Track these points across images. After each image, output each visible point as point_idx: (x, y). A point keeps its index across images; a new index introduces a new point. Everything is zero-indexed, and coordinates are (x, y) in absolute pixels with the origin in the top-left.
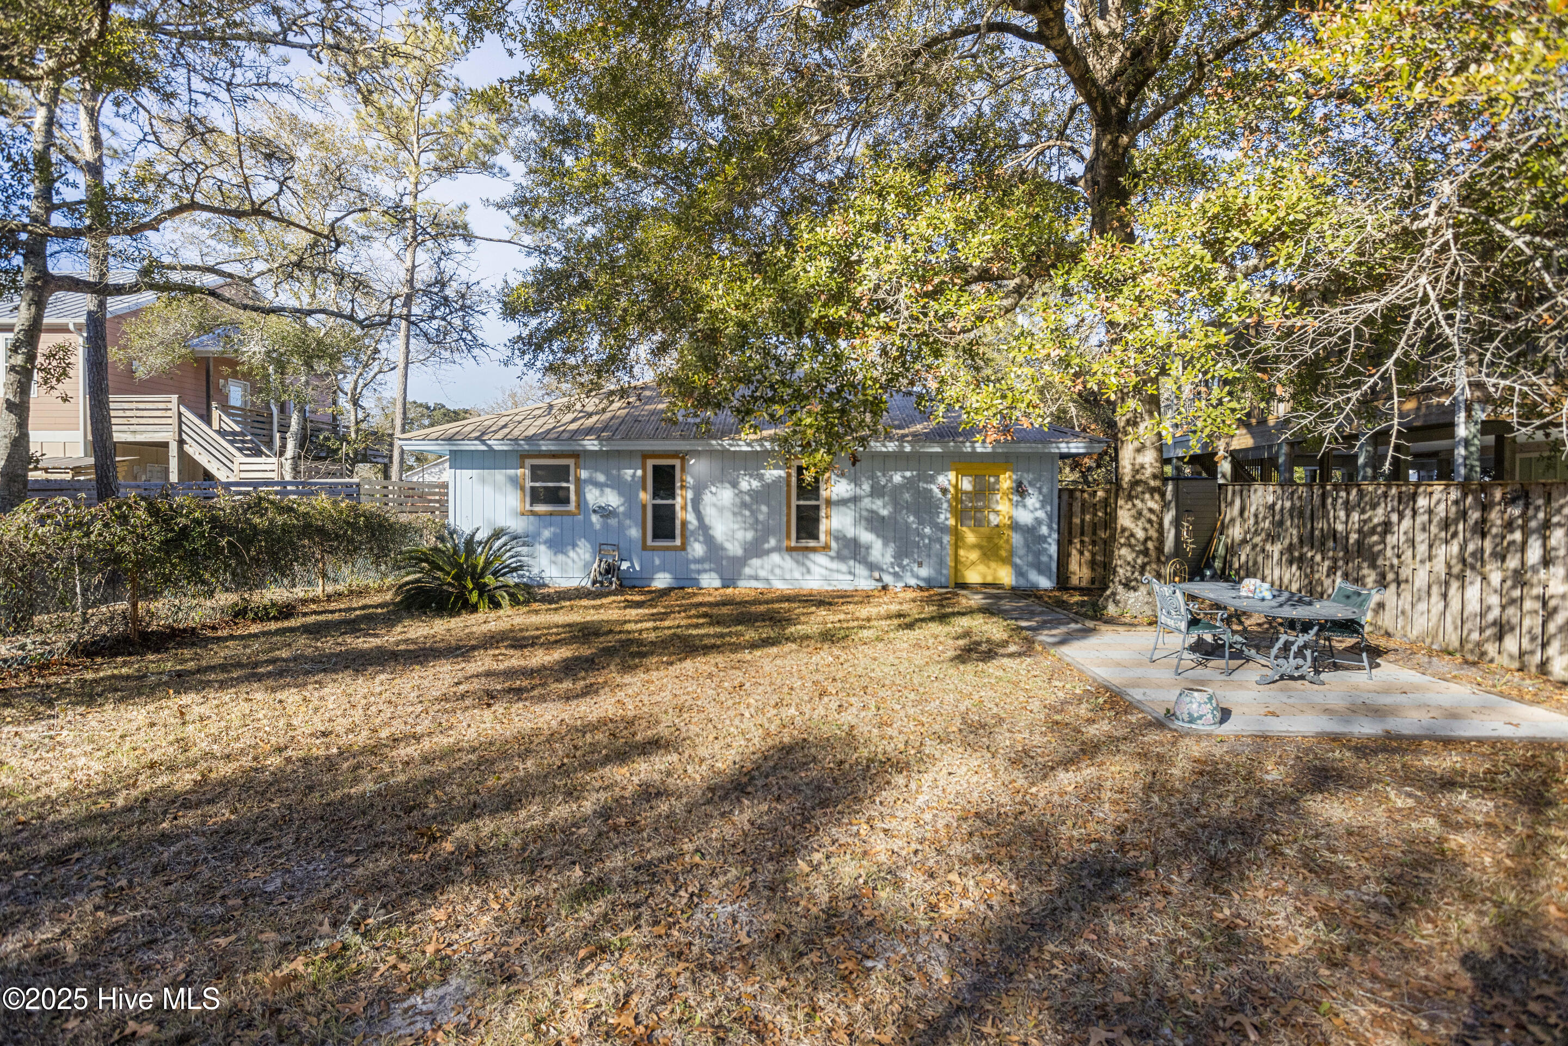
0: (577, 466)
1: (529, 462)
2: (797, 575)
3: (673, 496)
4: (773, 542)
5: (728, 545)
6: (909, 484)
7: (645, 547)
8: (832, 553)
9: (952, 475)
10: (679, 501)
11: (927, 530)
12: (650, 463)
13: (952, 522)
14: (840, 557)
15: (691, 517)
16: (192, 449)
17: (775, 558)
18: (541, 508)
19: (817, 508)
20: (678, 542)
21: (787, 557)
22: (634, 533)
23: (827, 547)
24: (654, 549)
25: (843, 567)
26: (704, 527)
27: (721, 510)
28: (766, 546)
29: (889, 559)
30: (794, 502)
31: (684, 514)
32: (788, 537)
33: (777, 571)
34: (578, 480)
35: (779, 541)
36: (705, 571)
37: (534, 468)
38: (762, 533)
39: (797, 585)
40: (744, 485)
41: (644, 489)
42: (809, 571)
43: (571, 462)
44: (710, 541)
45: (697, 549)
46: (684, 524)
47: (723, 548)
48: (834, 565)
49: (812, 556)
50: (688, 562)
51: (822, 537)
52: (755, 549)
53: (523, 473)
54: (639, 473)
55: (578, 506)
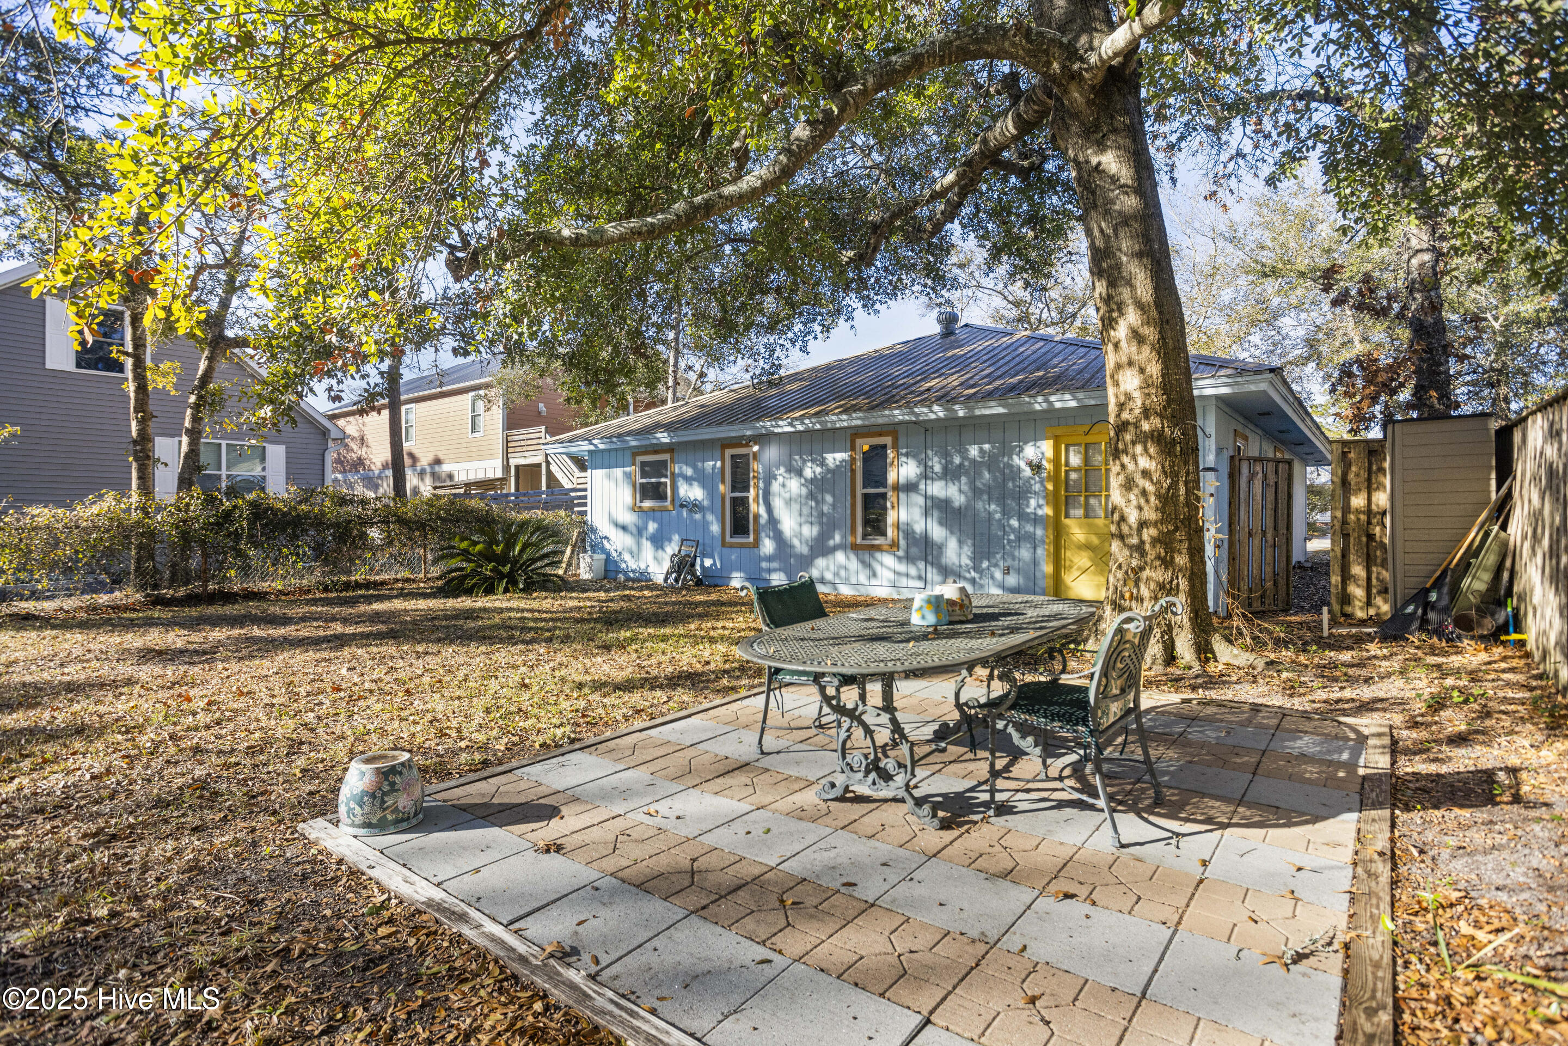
0: (673, 461)
1: (640, 459)
2: (863, 578)
3: (747, 489)
4: (837, 538)
5: (796, 542)
6: (991, 462)
7: (724, 544)
8: (901, 553)
9: (1047, 447)
10: (752, 493)
11: (1014, 523)
12: (729, 452)
13: (1048, 511)
14: (909, 558)
15: (762, 511)
16: (554, 468)
17: (840, 556)
18: (647, 504)
19: (884, 496)
20: (751, 539)
21: (853, 557)
22: (715, 528)
23: (894, 545)
24: (732, 546)
25: (913, 571)
26: (773, 522)
27: (789, 502)
28: (831, 543)
29: (966, 561)
30: (860, 491)
31: (756, 508)
32: (853, 531)
33: (843, 573)
34: (673, 474)
35: (844, 537)
36: (775, 570)
37: (643, 464)
38: (827, 526)
39: (863, 591)
40: (808, 473)
41: (723, 482)
42: (875, 575)
43: (666, 457)
44: (778, 537)
45: (768, 546)
46: (757, 517)
47: (792, 546)
48: (902, 568)
49: (878, 555)
50: (761, 559)
51: (890, 532)
52: (821, 548)
53: (634, 470)
54: (719, 464)
55: (673, 501)
